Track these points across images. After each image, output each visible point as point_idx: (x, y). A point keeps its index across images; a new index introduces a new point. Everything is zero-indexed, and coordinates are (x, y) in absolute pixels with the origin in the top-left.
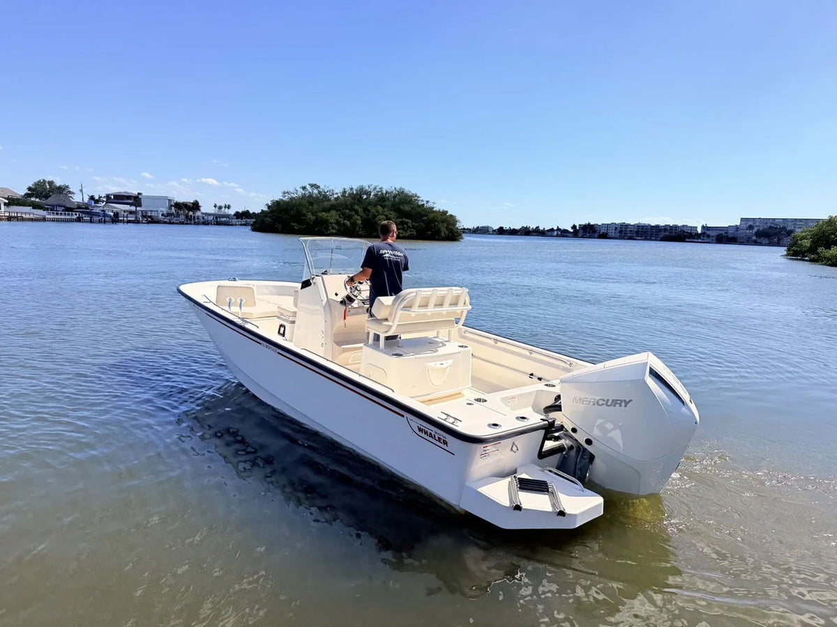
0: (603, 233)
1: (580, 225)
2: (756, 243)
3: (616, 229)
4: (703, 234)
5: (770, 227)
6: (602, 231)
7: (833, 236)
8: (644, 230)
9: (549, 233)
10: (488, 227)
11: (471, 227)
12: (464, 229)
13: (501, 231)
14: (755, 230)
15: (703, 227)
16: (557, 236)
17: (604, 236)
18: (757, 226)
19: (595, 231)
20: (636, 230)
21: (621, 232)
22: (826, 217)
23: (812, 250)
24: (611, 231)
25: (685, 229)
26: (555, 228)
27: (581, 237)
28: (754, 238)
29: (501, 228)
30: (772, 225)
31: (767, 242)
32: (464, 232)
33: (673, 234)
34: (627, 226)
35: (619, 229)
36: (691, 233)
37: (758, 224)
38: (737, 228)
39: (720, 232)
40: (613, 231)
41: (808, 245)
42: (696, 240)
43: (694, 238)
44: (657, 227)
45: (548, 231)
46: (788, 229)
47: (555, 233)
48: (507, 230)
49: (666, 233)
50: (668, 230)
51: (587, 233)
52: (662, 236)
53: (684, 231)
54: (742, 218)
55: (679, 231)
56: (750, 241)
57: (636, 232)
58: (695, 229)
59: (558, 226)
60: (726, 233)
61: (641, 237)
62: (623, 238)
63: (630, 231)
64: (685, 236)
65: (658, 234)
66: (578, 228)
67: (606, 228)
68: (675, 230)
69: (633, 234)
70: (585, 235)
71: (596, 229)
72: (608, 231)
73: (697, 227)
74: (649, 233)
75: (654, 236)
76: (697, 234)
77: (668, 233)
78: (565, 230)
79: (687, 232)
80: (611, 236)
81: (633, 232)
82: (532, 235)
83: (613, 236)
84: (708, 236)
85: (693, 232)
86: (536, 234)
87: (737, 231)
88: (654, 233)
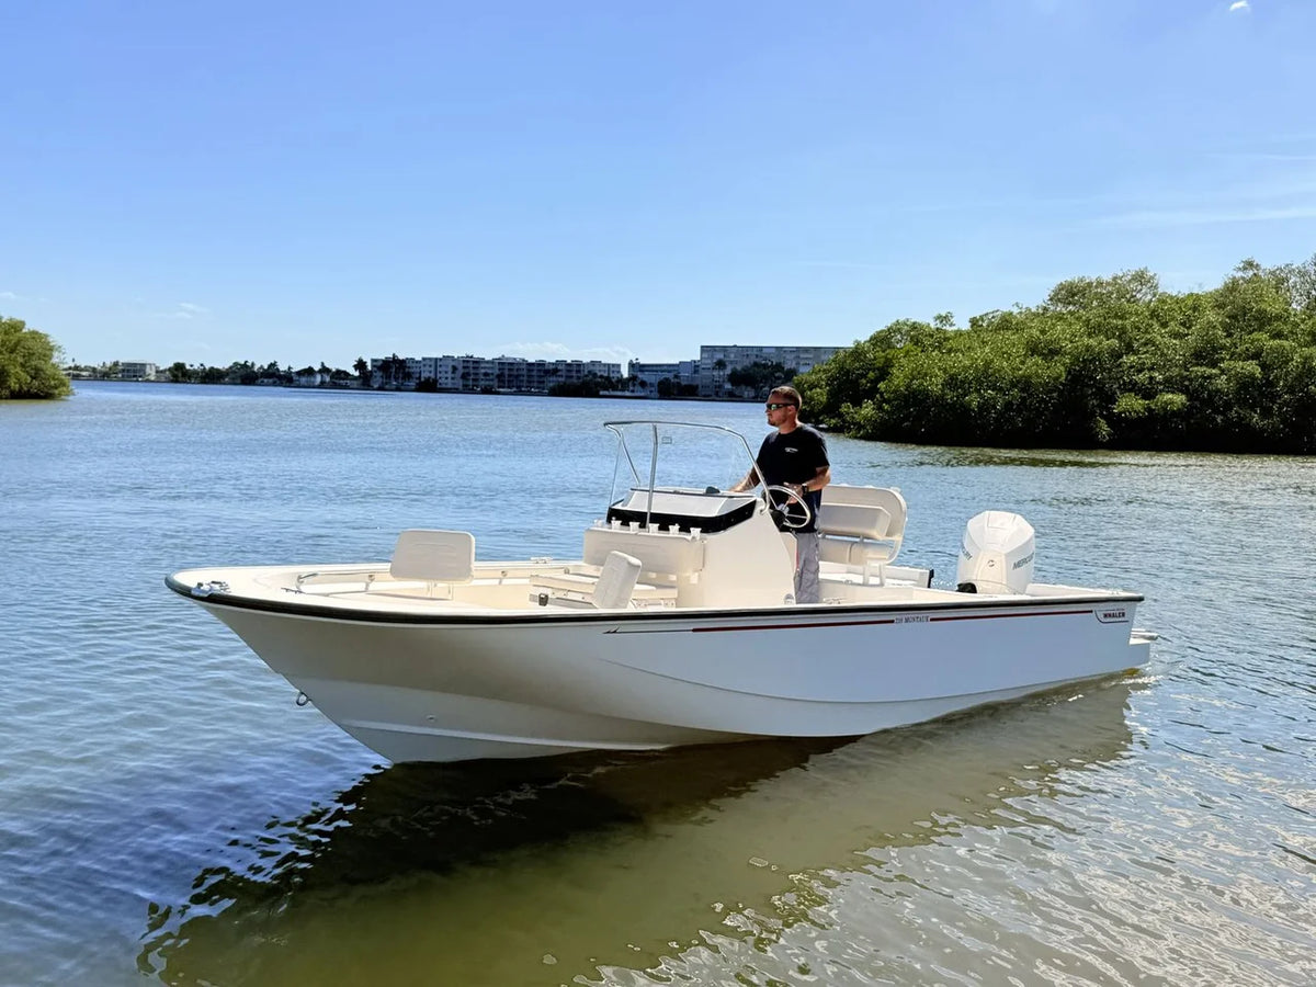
0: (428, 379)
1: (373, 361)
2: (732, 397)
3: (455, 369)
4: (633, 378)
5: (756, 364)
6: (425, 375)
7: (864, 381)
8: (515, 373)
9: (303, 380)
10: (143, 365)
11: (96, 363)
12: (76, 368)
13: (179, 374)
14: (728, 371)
15: (632, 365)
16: (322, 385)
17: (429, 386)
18: (731, 362)
19: (408, 376)
20: (497, 372)
21: (464, 376)
22: (849, 344)
23: (831, 408)
24: (443, 375)
25: (597, 369)
26: (316, 369)
28: (728, 386)
29: (179, 367)
30: (757, 360)
31: (752, 394)
32: (76, 377)
33: (575, 380)
34: (478, 362)
35: (461, 371)
36: (608, 378)
37: (732, 358)
38: (695, 367)
39: (667, 375)
40: (450, 375)
41: (824, 399)
42: (619, 393)
43: (615, 388)
44: (541, 364)
45: (299, 373)
46: (787, 367)
47: (318, 379)
48: (195, 372)
49: (560, 379)
50: (563, 373)
51: (390, 377)
52: (551, 384)
53: (596, 374)
54: (702, 347)
55: (586, 373)
56: (720, 394)
57: (498, 376)
58: (615, 369)
59: (323, 364)
60: (676, 377)
61: (509, 387)
62: (472, 392)
63: (486, 374)
64: (597, 384)
65: (543, 382)
66: (369, 368)
67: (432, 369)
68: (578, 371)
69: (492, 380)
70: (386, 383)
71: (411, 370)
72: (439, 375)
73: (619, 366)
74: (525, 378)
75: (535, 384)
76: (620, 380)
77: (562, 379)
78: (339, 372)
79: (601, 377)
80: (444, 386)
81: (491, 377)
82: (262, 384)
83: (449, 386)
84: (643, 384)
85: (611, 375)
86: (271, 381)
87: (696, 372)
88: (536, 379)
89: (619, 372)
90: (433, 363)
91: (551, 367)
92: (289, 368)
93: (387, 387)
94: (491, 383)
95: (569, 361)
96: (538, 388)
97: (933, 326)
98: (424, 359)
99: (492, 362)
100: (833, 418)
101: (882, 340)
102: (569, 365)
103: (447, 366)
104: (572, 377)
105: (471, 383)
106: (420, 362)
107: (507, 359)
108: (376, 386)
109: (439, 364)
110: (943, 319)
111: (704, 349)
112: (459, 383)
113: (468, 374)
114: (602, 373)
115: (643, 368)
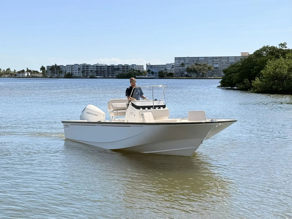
0: (69, 74)
1: (48, 67)
2: (188, 77)
3: (79, 69)
4: (149, 71)
5: (196, 64)
6: (68, 72)
7: (252, 70)
8: (103, 70)
9: (21, 75)
14: (186, 67)
15: (147, 66)
16: (28, 77)
17: (69, 76)
18: (187, 64)
19: (61, 72)
20: (96, 70)
21: (83, 72)
24: (75, 71)
27: (50, 78)
28: (186, 73)
30: (197, 62)
33: (126, 72)
34: (88, 66)
35: (81, 70)
36: (139, 71)
37: (187, 61)
38: (172, 65)
40: (77, 71)
42: (144, 77)
43: (141, 75)
44: (112, 66)
45: (19, 72)
46: (209, 65)
47: (26, 74)
49: (120, 72)
50: (121, 69)
51: (54, 73)
52: (117, 74)
53: (134, 70)
54: (175, 58)
55: (130, 69)
56: (183, 76)
57: (96, 71)
58: (141, 67)
59: (27, 68)
60: (165, 70)
61: (100, 75)
62: (86, 77)
63: (91, 71)
64: (135, 74)
65: (114, 73)
66: (46, 69)
67: (71, 69)
68: (127, 69)
69: (94, 73)
70: (53, 75)
71: (62, 70)
72: (73, 72)
73: (143, 66)
74: (106, 72)
75: (111, 74)
76: (144, 72)
77: (121, 72)
78: (34, 71)
79: (136, 71)
80: (75, 76)
81: (93, 72)
82: (5, 77)
83: (77, 76)
84: (153, 73)
85: (140, 70)
86: (8, 75)
87: (173, 68)
88: (111, 72)
89: (143, 68)
90: (71, 67)
91: (117, 67)
92: (15, 70)
93: (53, 77)
94: (93, 74)
95: (123, 65)
96: (112, 75)
97: (278, 48)
98: (67, 65)
99: (94, 66)
100: (241, 85)
101: (258, 54)
102: (123, 66)
103: (76, 68)
104: (125, 71)
105: (85, 74)
106: (66, 67)
107: (99, 64)
108: (49, 77)
109: (73, 67)
110: (283, 45)
111: (176, 59)
112: (81, 74)
113: (85, 71)
114: (136, 69)
115: (152, 66)
